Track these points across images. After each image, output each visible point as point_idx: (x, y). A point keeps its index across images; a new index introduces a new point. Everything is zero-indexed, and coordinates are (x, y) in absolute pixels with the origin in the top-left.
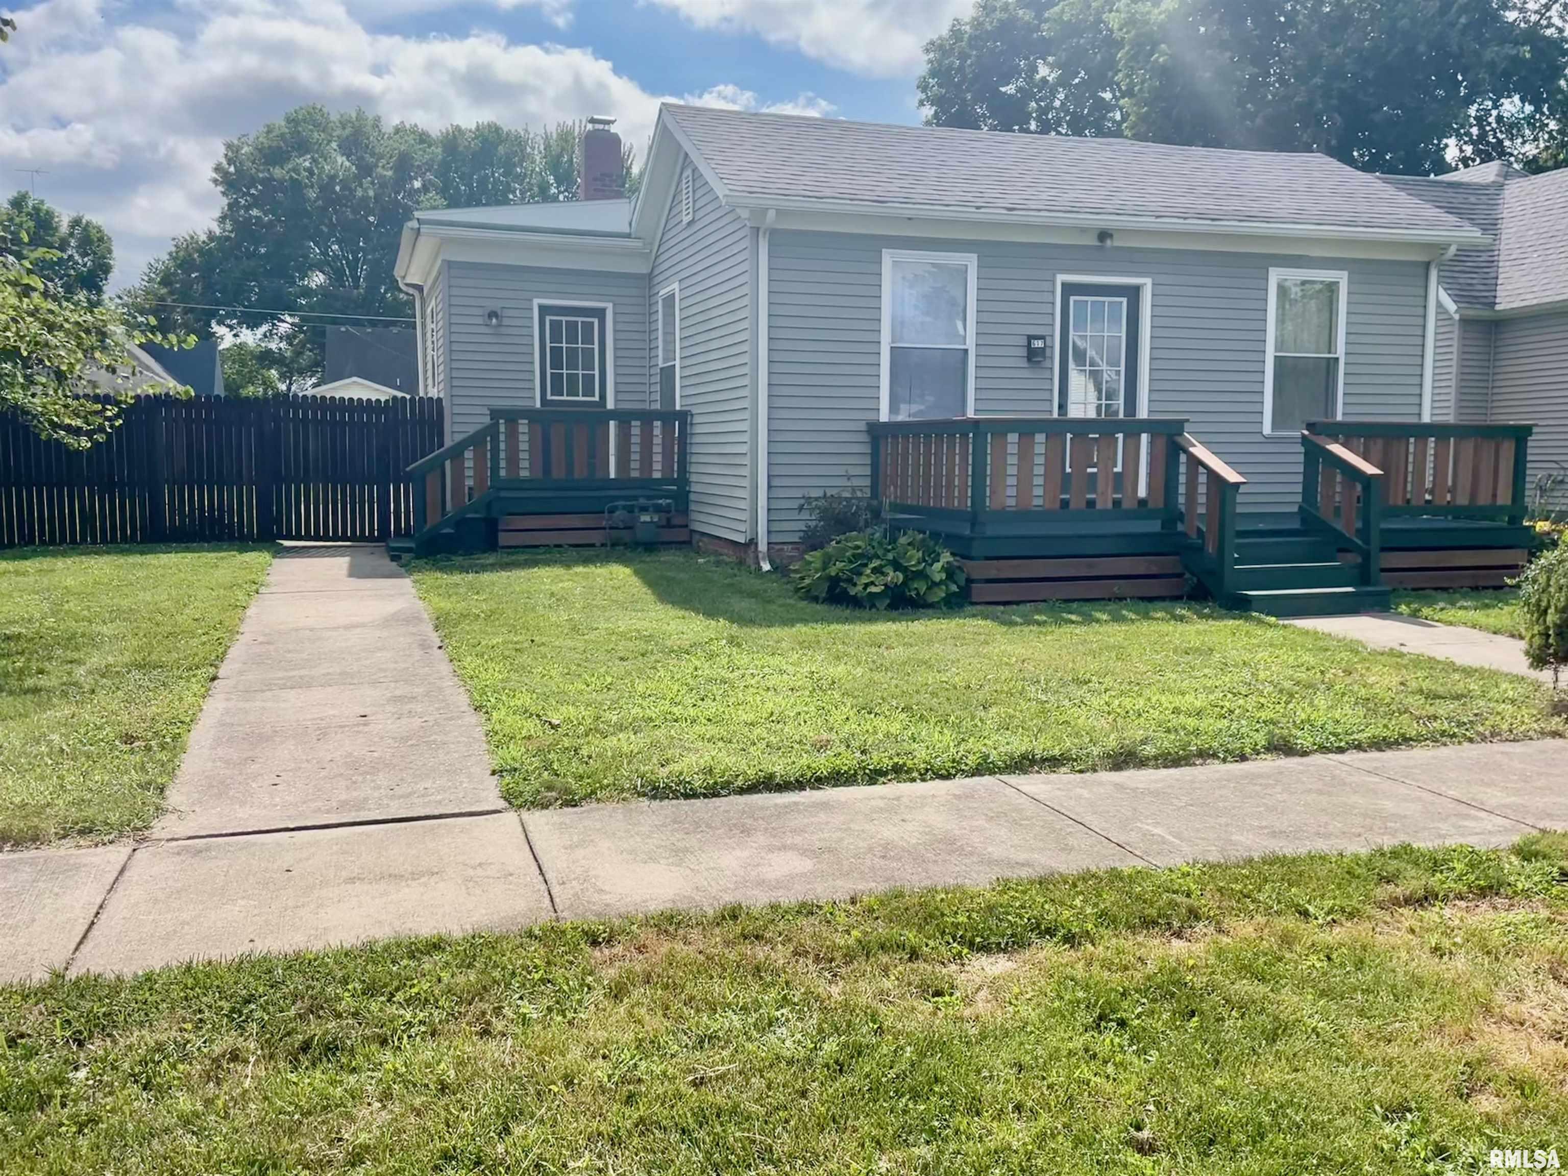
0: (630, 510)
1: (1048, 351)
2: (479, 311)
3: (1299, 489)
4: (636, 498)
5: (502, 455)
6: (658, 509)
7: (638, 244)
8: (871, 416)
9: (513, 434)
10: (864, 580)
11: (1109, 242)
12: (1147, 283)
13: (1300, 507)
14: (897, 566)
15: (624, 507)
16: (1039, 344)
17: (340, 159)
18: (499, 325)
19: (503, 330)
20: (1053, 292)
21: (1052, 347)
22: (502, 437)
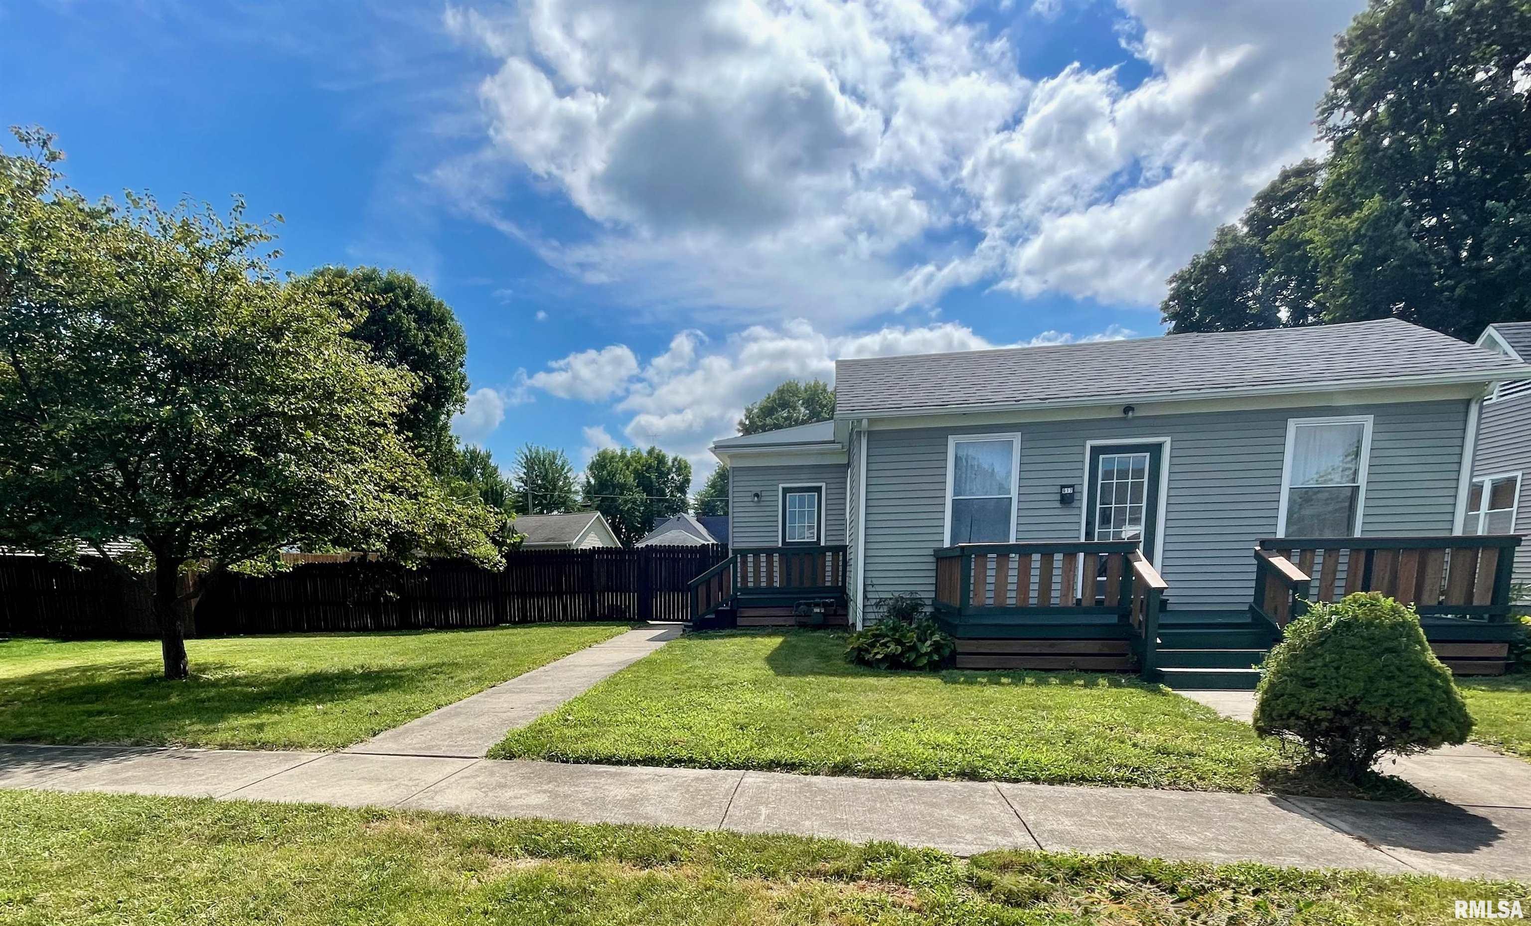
0: (809, 605)
1: (1077, 496)
2: (750, 494)
3: (1252, 592)
4: (814, 598)
5: (739, 575)
6: (825, 605)
7: (839, 446)
8: (937, 545)
9: (744, 563)
10: (876, 651)
11: (1130, 414)
12: (1167, 441)
13: (1251, 606)
14: (898, 642)
15: (805, 604)
16: (1068, 491)
17: (803, 409)
18: (759, 501)
19: (762, 504)
20: (1084, 454)
21: (1081, 493)
22: (739, 564)
